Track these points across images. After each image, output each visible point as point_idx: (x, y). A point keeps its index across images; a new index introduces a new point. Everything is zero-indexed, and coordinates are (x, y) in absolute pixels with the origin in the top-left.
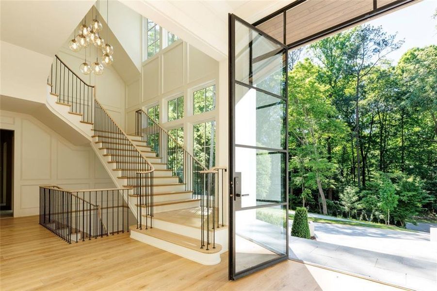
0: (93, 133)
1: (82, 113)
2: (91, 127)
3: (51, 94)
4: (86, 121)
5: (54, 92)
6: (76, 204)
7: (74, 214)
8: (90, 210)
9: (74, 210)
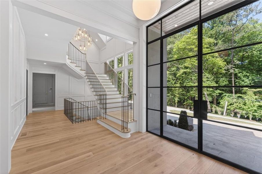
0: (85, 75)
1: (81, 66)
2: (85, 72)
3: (68, 59)
4: (82, 69)
5: (69, 58)
6: (76, 105)
7: (74, 110)
8: (81, 108)
9: (74, 108)
